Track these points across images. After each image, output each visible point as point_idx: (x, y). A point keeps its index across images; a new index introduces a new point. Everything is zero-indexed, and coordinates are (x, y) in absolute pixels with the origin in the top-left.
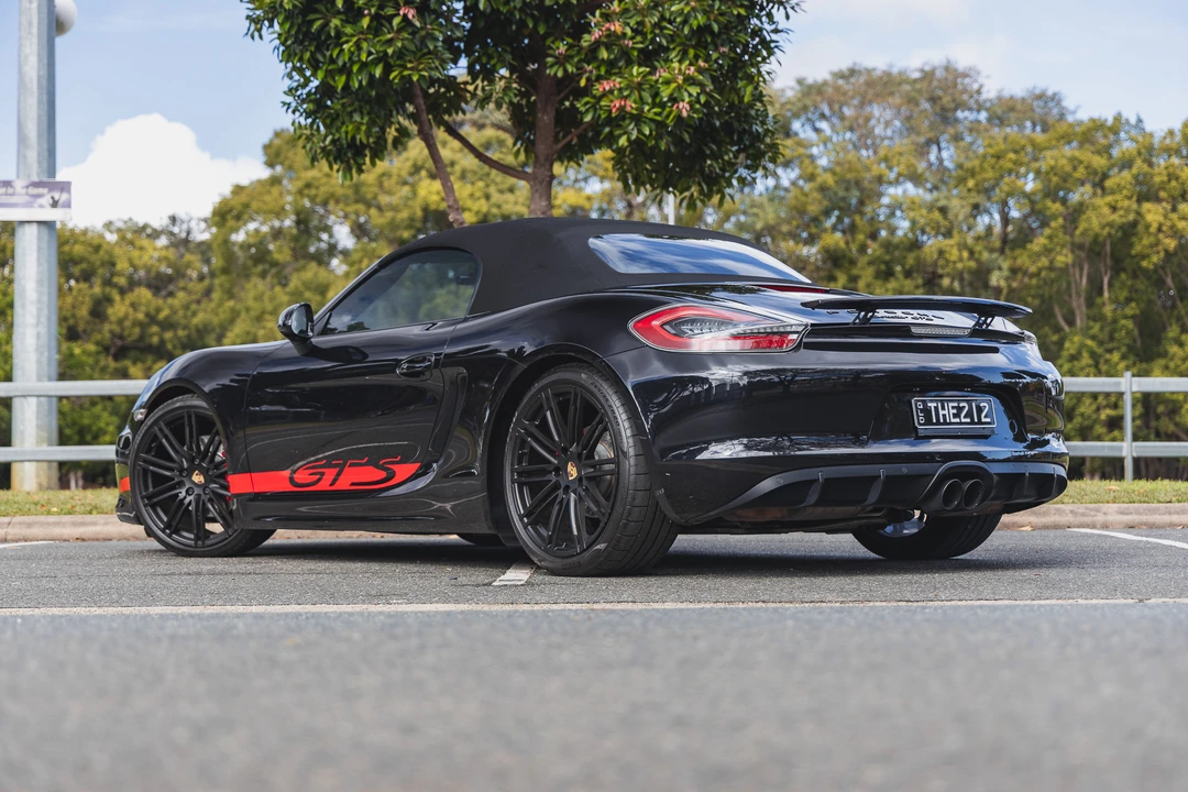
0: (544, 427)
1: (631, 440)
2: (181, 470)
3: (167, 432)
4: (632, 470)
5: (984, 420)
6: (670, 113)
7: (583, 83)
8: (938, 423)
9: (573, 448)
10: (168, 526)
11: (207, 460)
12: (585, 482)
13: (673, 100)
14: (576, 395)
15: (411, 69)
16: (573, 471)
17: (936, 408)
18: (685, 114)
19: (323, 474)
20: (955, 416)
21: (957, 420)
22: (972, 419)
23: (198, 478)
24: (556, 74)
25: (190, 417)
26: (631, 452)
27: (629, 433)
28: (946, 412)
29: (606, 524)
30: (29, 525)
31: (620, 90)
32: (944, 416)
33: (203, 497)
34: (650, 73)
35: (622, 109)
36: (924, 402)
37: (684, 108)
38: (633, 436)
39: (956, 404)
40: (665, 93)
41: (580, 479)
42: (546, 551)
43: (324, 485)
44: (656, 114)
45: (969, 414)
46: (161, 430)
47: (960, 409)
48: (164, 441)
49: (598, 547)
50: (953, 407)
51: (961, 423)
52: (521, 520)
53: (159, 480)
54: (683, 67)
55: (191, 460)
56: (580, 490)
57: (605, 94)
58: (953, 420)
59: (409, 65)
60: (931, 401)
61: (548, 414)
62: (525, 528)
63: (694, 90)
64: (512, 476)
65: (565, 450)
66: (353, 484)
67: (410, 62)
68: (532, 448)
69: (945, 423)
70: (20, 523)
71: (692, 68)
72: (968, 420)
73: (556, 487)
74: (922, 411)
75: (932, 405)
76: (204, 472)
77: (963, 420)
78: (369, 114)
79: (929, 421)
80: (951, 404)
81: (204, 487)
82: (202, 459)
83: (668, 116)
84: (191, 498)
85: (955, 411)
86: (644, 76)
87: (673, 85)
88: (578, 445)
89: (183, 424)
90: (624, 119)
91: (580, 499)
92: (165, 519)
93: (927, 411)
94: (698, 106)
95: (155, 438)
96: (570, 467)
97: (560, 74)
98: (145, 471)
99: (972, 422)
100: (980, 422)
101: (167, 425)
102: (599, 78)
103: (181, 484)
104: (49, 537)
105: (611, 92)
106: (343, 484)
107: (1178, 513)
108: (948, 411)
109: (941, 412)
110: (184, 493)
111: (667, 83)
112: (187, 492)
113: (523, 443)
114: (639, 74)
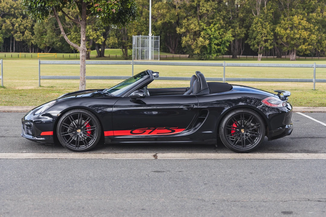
6: (111, 11)
7: (91, 4)
13: (112, 9)
15: (50, 4)
18: (114, 12)
24: (85, 2)
31: (100, 6)
34: (107, 2)
35: (100, 10)
37: (114, 11)
40: (110, 7)
44: (108, 11)
54: (114, 1)
57: (96, 7)
59: (50, 3)
63: (116, 7)
67: (50, 2)
71: (116, 2)
78: (41, 12)
83: (111, 12)
86: (105, 3)
87: (112, 5)
90: (100, 13)
94: (117, 10)
97: (86, 2)
102: (95, 3)
105: (97, 6)
111: (111, 4)
114: (104, 2)
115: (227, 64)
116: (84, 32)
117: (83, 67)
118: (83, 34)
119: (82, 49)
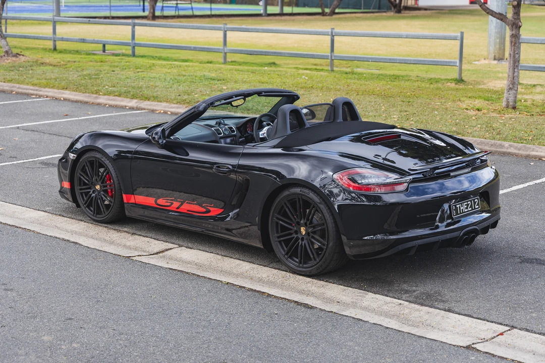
5: (476, 207)
8: (460, 213)
17: (460, 207)
20: (466, 208)
21: (467, 210)
28: (463, 208)
36: (455, 206)
39: (466, 203)
45: (471, 206)
47: (468, 205)
51: (468, 211)
58: (465, 211)
60: (458, 204)
69: (463, 213)
72: (471, 209)
74: (455, 210)
75: (458, 206)
77: (469, 209)
79: (457, 214)
80: (465, 204)
85: (466, 206)
99: (472, 209)
100: (475, 209)
109: (461, 208)
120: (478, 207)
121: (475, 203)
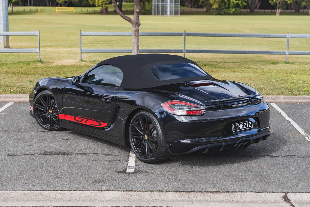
0: (139, 124)
1: (161, 134)
2: (46, 109)
3: (43, 100)
4: (161, 141)
5: (250, 126)
8: (238, 129)
9: (147, 132)
10: (43, 122)
11: (53, 107)
12: (149, 141)
14: (148, 119)
16: (146, 137)
17: (238, 126)
19: (83, 120)
20: (242, 127)
21: (243, 128)
22: (247, 127)
23: (50, 111)
25: (48, 96)
26: (161, 137)
27: (161, 132)
28: (240, 126)
29: (155, 153)
30: (6, 98)
32: (240, 127)
33: (52, 116)
36: (235, 125)
38: (162, 133)
39: (243, 124)
41: (148, 140)
42: (139, 155)
43: (83, 122)
45: (246, 126)
46: (41, 99)
47: (244, 125)
48: (42, 101)
49: (153, 158)
50: (242, 125)
51: (244, 128)
52: (133, 146)
53: (41, 111)
55: (49, 107)
56: (148, 142)
58: (242, 128)
61: (140, 122)
62: (134, 149)
64: (131, 135)
65: (144, 131)
66: (90, 124)
68: (136, 129)
69: (240, 129)
70: (4, 97)
72: (246, 127)
73: (142, 140)
74: (234, 127)
75: (237, 125)
76: (52, 110)
77: (245, 128)
79: (236, 129)
80: (241, 124)
81: (52, 114)
82: (51, 107)
84: (49, 116)
85: (242, 126)
88: (148, 131)
89: (46, 97)
91: (148, 145)
92: (43, 121)
93: (235, 127)
95: (39, 100)
96: (146, 136)
98: (37, 109)
99: (247, 128)
100: (249, 127)
101: (42, 97)
103: (46, 112)
104: (11, 101)
106: (88, 123)
107: (298, 99)
108: (241, 126)
109: (239, 127)
110: (47, 115)
112: (48, 114)
113: (134, 127)
115: (291, 36)
116: (137, 2)
117: (136, 43)
118: (137, 5)
119: (136, 23)
120: (251, 126)
121: (249, 124)
